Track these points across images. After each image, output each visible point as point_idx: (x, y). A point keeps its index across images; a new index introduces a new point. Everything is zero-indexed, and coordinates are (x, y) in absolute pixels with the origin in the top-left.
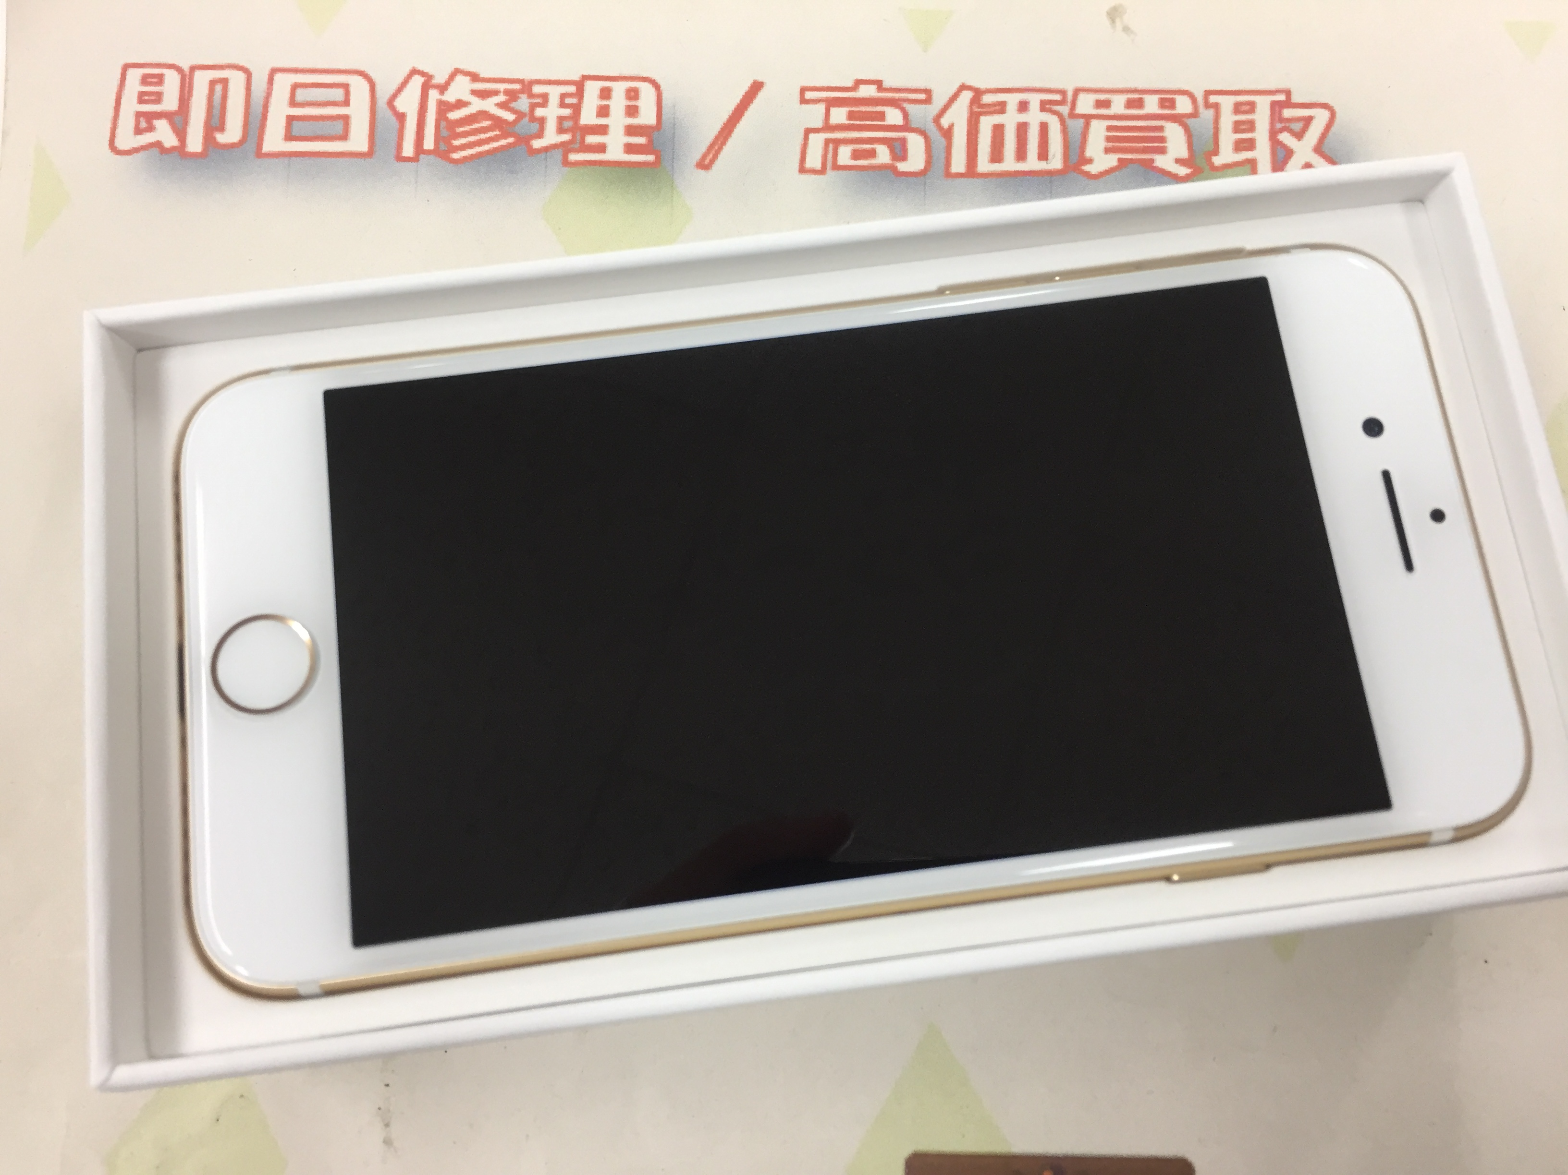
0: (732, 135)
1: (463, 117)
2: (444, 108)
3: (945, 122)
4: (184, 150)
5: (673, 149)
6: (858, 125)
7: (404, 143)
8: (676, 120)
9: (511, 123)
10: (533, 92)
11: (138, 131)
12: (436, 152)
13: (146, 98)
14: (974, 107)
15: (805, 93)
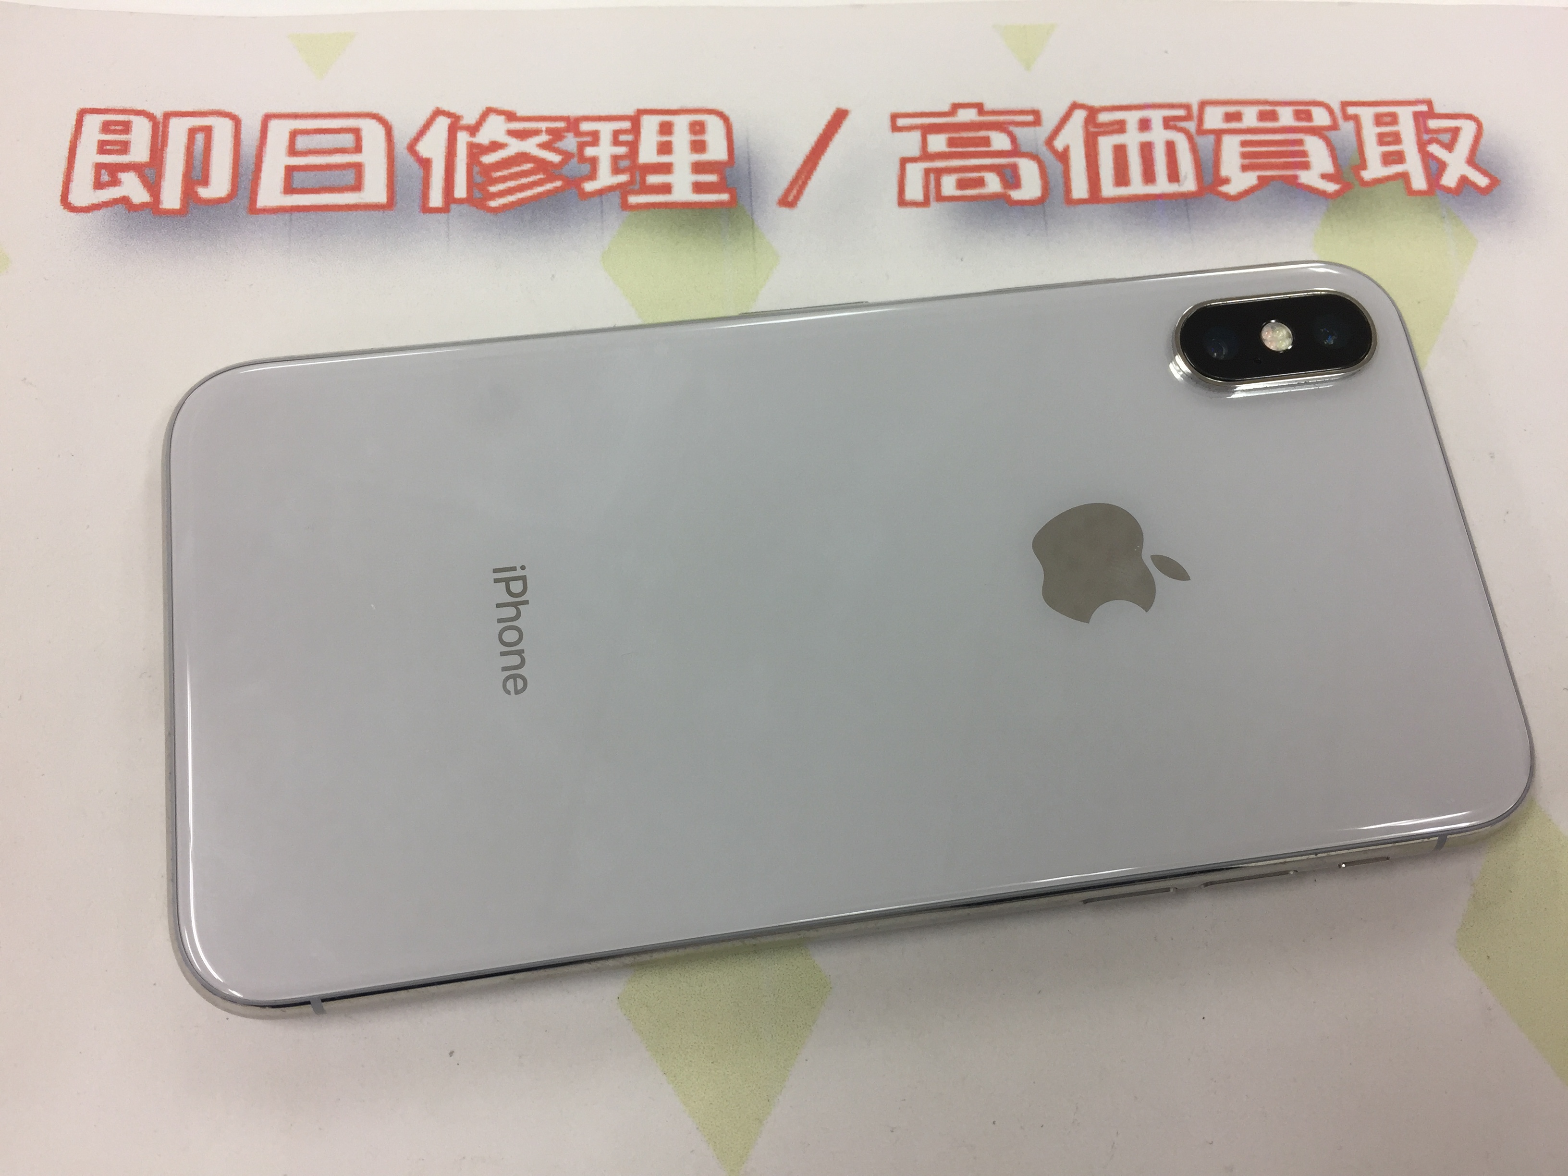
0: (817, 167)
1: (499, 160)
3: (1059, 144)
4: (158, 206)
5: (751, 186)
6: (960, 152)
7: (430, 192)
8: (750, 154)
9: (557, 164)
10: (581, 129)
11: (99, 185)
12: (469, 200)
13: (108, 147)
14: (1090, 127)
15: (896, 120)
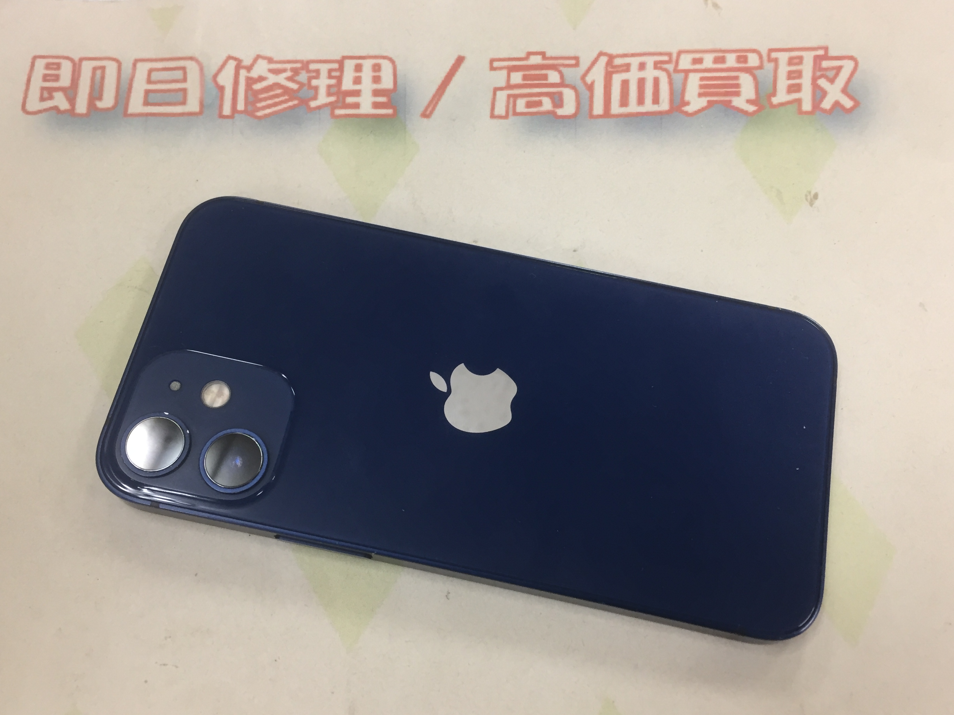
0: (445, 93)
1: (263, 87)
2: (250, 81)
3: (589, 79)
4: (74, 112)
5: (405, 105)
6: (529, 84)
7: (224, 106)
8: (406, 84)
9: (295, 90)
10: (310, 68)
11: (42, 99)
12: (245, 112)
13: (48, 78)
14: (608, 68)
15: (493, 63)
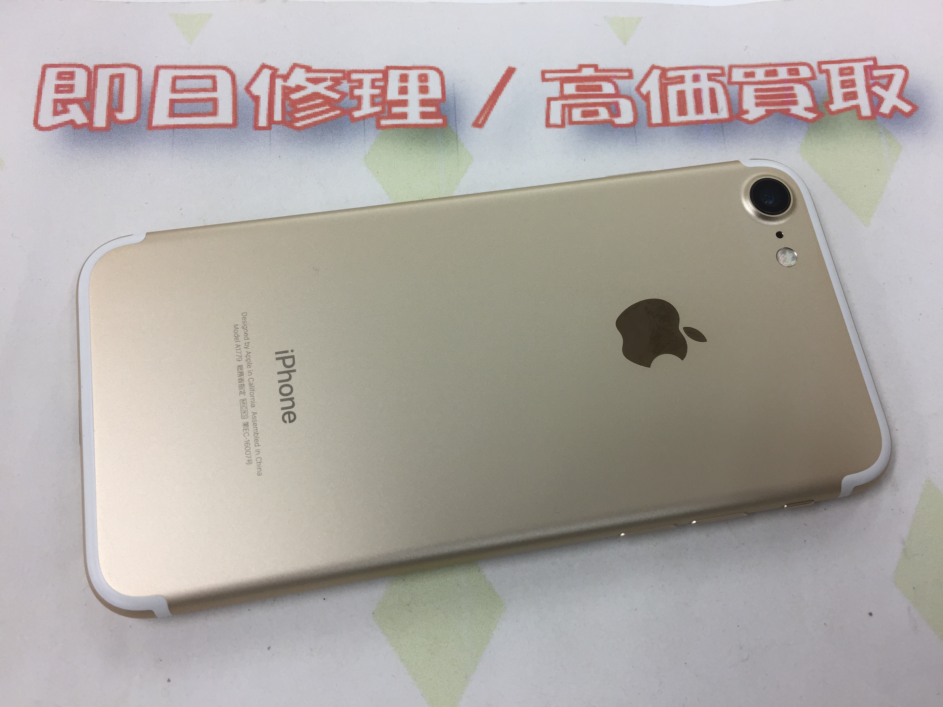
0: (496, 103)
1: (301, 97)
4: (92, 125)
5: (456, 114)
6: (584, 94)
7: (259, 117)
8: (455, 95)
9: (337, 100)
10: (352, 78)
11: (56, 113)
12: (283, 122)
13: (61, 89)
14: (662, 80)
15: (545, 75)
